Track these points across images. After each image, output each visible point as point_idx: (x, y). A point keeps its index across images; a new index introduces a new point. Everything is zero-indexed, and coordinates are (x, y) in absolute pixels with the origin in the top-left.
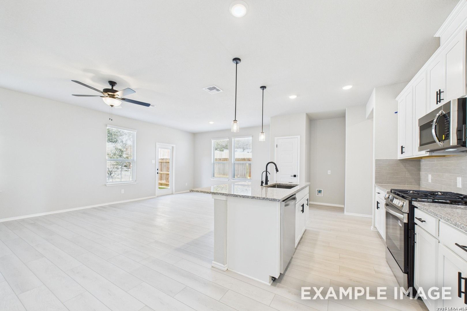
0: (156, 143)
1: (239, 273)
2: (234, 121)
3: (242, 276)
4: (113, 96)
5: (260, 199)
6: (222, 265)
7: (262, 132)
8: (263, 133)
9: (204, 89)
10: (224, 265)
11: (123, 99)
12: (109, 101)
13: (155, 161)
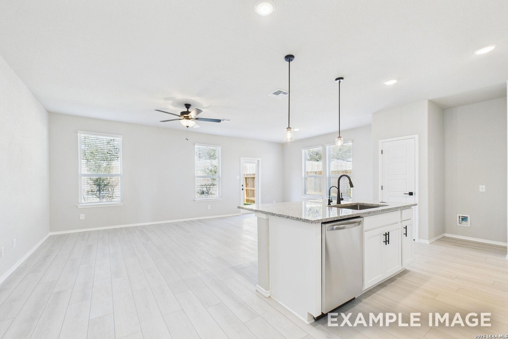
0: (240, 158)
1: (280, 302)
2: (288, 128)
3: (283, 307)
4: (188, 118)
5: (294, 219)
6: (265, 291)
7: (339, 137)
8: (341, 137)
9: (269, 95)
10: (266, 291)
11: (197, 119)
12: (185, 122)
13: (239, 176)
